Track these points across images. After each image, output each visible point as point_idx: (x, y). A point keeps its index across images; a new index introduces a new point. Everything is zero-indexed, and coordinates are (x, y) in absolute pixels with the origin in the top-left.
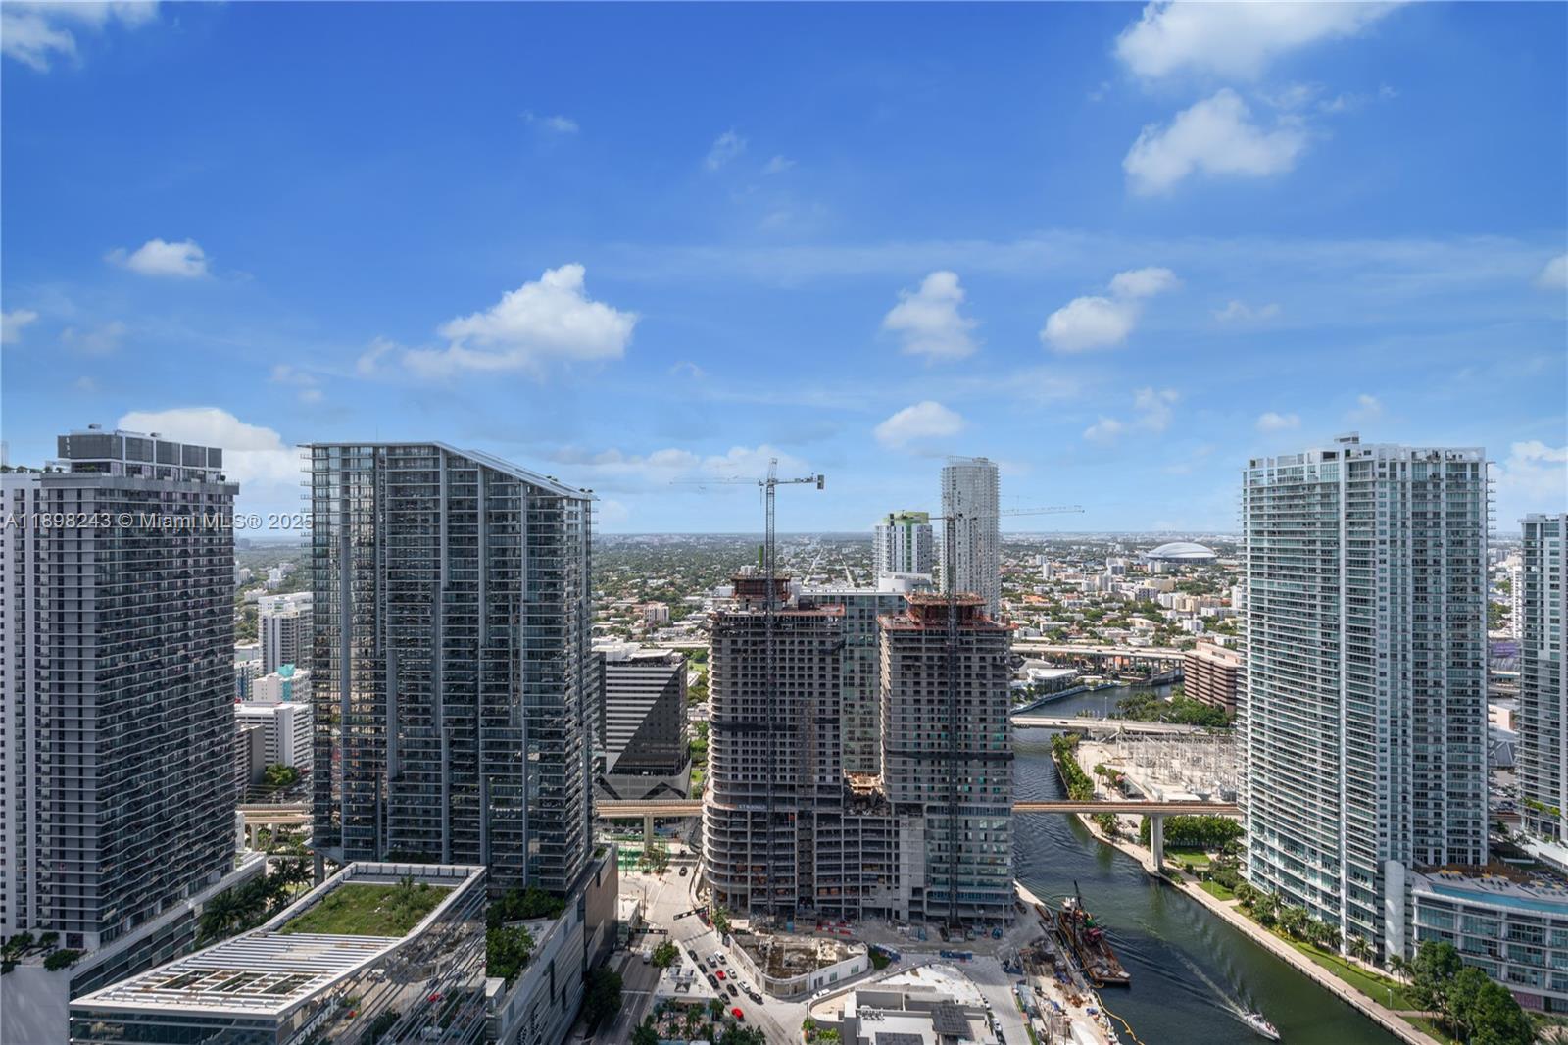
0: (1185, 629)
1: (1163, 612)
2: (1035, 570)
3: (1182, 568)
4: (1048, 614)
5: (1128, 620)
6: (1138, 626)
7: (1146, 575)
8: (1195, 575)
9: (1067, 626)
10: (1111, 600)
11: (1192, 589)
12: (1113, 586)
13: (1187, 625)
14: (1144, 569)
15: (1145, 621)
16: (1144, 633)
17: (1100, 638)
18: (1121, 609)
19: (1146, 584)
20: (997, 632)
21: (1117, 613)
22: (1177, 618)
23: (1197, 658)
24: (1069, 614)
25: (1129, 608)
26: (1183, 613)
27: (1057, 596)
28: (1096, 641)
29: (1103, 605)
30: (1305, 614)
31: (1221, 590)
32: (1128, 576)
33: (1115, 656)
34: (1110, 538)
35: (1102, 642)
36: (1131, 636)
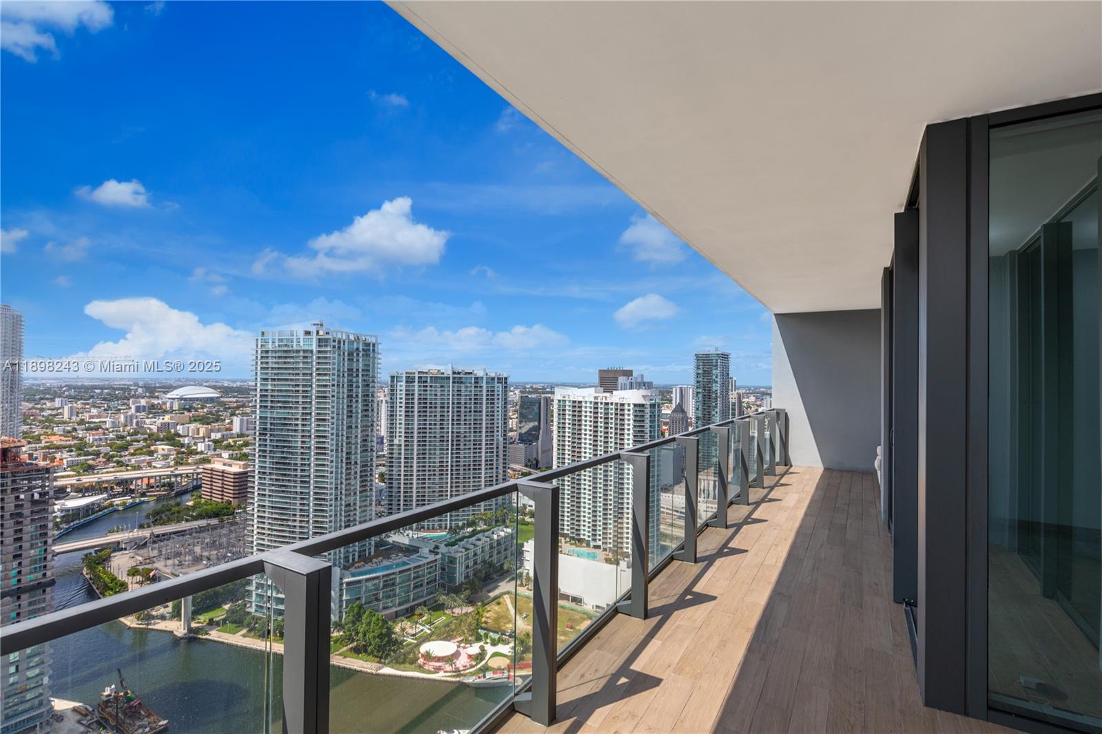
0: (199, 450)
1: (181, 439)
2: (54, 412)
3: (194, 405)
4: (72, 451)
5: (152, 448)
6: (160, 452)
7: (165, 412)
8: (205, 410)
9: (93, 459)
10: (136, 433)
11: (203, 420)
12: (137, 423)
13: (201, 447)
14: (164, 407)
15: (166, 447)
16: (166, 457)
17: (127, 465)
18: (145, 440)
19: (167, 418)
20: (39, 470)
21: (142, 444)
22: (192, 443)
23: (212, 470)
24: (94, 448)
25: (153, 438)
26: (198, 438)
27: (81, 434)
28: (123, 468)
29: (128, 438)
30: (292, 430)
31: (225, 420)
32: (150, 413)
33: (142, 478)
34: (132, 383)
35: (129, 468)
36: (155, 460)
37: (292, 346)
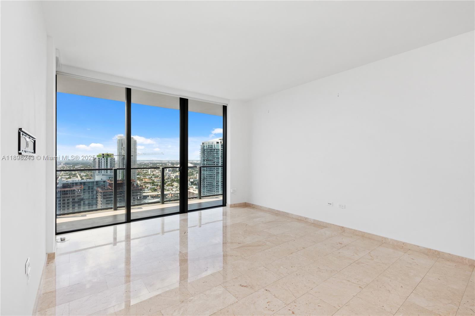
2: (146, 171)
4: (150, 184)
5: (173, 184)
6: (175, 185)
7: (177, 172)
9: (156, 187)
10: (168, 179)
12: (169, 175)
14: (176, 170)
15: (177, 184)
16: (177, 187)
18: (171, 181)
19: (177, 174)
20: (139, 189)
21: (170, 182)
23: (190, 192)
24: (157, 183)
25: (173, 181)
27: (153, 178)
29: (166, 180)
30: (213, 179)
31: (194, 175)
32: (172, 172)
33: (169, 194)
34: (167, 162)
35: (166, 190)
36: (173, 188)
37: (213, 148)
